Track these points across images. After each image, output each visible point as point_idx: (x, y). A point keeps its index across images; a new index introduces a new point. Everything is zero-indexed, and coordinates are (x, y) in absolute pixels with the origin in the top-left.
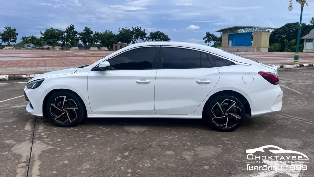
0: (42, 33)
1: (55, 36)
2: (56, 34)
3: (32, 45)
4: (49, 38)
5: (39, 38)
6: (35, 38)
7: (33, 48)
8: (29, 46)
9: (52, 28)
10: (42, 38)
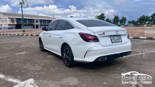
0: (138, 19)
1: (145, 19)
2: (146, 18)
3: (132, 25)
4: (141, 21)
5: (136, 21)
6: (134, 21)
7: (133, 26)
8: (131, 25)
9: (143, 16)
10: (137, 21)
